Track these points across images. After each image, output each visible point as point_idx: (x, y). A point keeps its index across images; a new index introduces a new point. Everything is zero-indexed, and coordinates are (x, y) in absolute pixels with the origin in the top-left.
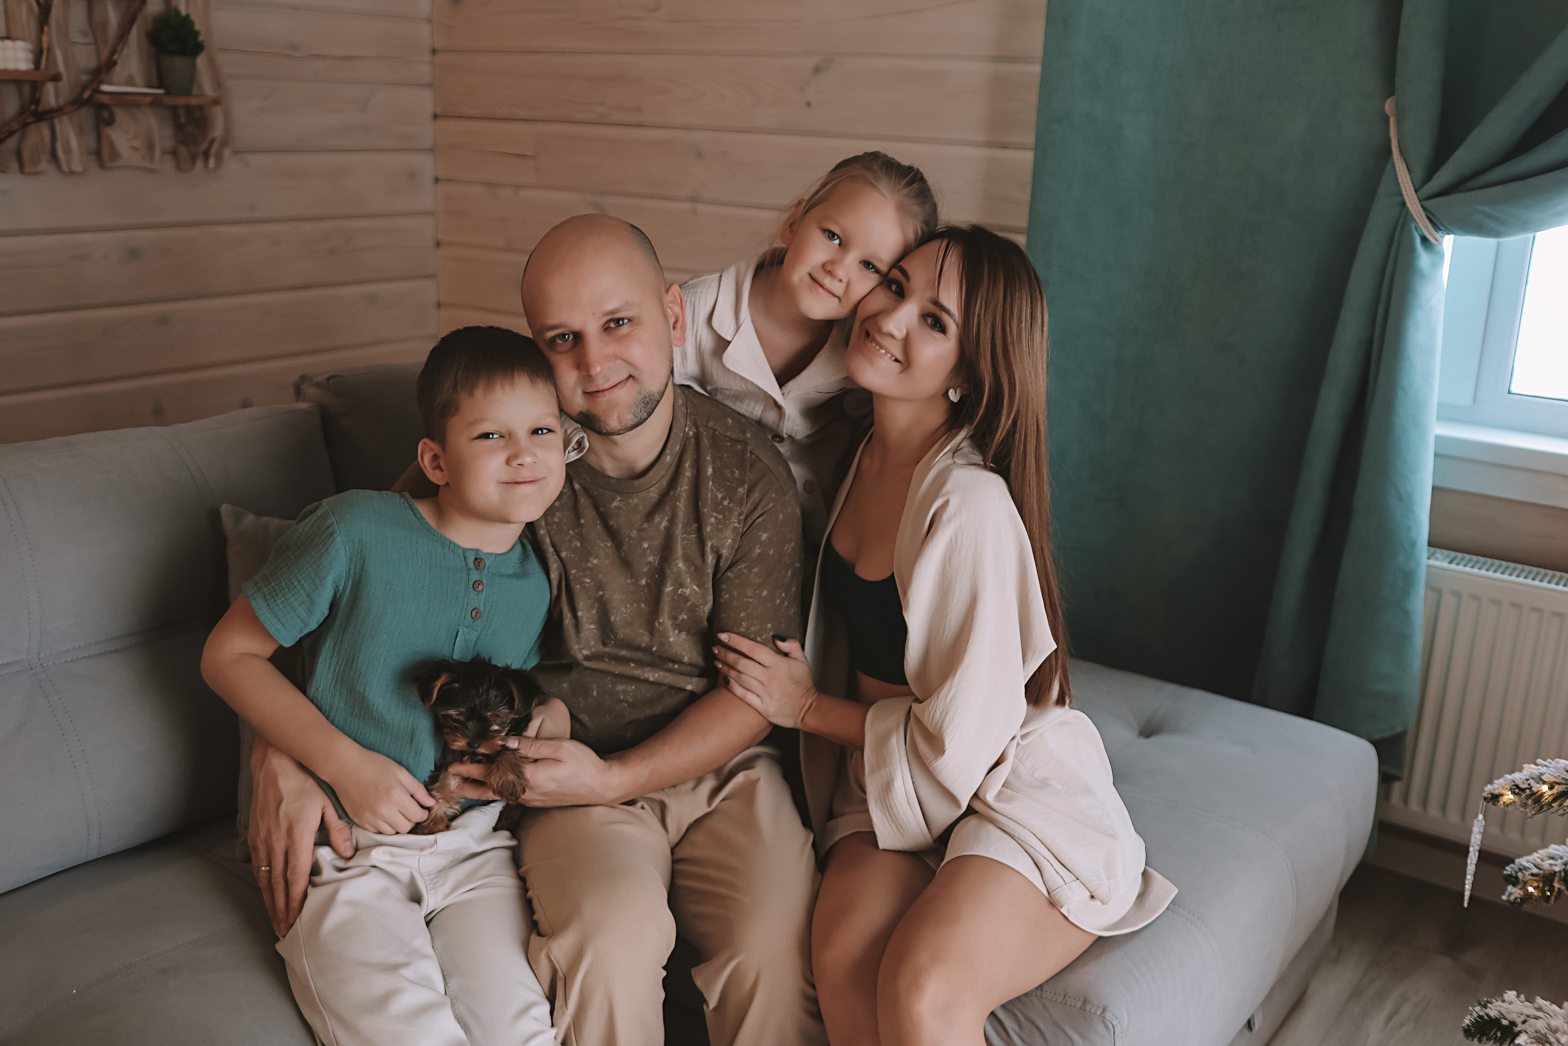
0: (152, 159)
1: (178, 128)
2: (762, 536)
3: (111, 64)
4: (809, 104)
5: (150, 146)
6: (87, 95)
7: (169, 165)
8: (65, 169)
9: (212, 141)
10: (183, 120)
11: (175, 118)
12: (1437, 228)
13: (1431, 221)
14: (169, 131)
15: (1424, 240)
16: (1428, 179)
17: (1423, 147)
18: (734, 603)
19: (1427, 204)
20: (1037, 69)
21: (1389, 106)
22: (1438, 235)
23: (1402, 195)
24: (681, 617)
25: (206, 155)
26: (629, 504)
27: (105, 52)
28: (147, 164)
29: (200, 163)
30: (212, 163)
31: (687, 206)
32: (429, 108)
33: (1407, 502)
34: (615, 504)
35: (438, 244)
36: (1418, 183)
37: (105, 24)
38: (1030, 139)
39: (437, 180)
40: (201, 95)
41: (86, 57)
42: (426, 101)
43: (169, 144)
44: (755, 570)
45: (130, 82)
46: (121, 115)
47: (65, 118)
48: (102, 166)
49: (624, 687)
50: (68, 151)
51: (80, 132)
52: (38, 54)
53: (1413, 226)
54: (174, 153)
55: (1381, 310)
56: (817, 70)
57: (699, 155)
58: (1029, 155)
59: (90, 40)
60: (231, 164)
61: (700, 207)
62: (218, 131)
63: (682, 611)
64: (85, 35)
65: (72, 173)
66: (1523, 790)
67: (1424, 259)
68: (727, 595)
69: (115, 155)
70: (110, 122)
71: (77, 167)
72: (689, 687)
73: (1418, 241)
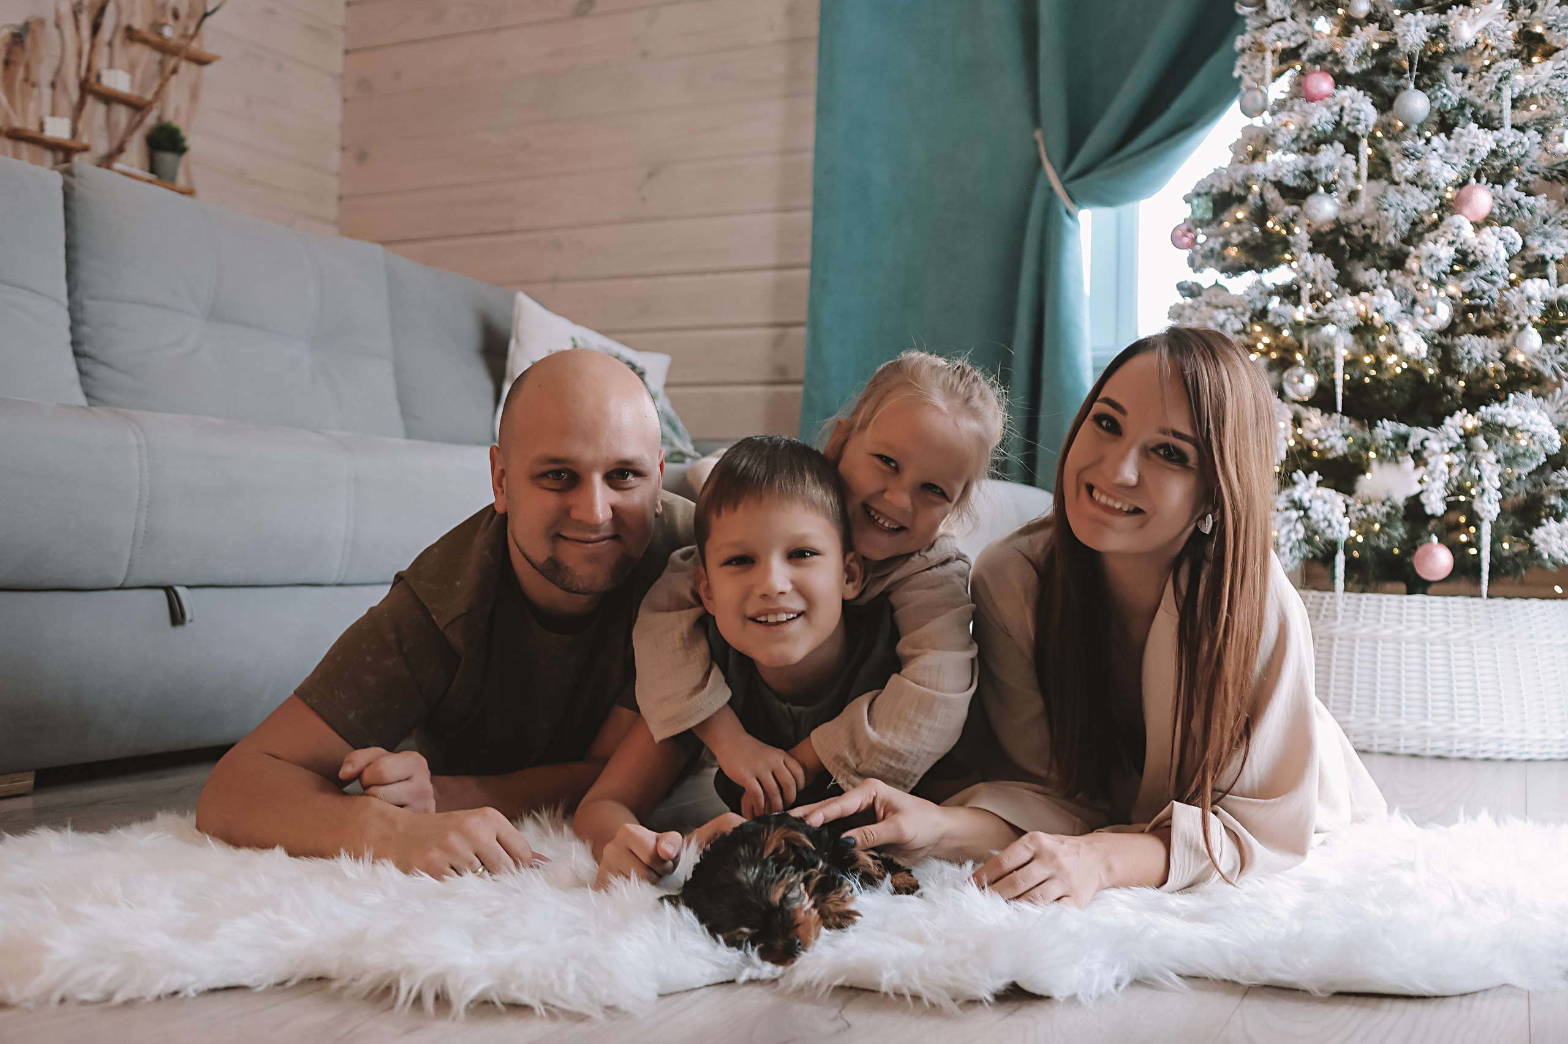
3: (120, 150)
4: (644, 199)
12: (1075, 204)
13: (1071, 199)
15: (1068, 213)
16: (1065, 169)
19: (1066, 186)
21: (1038, 134)
22: (1076, 209)
23: (1050, 182)
27: (115, 144)
31: (549, 285)
36: (1059, 173)
37: (117, 125)
40: (180, 185)
41: (102, 142)
45: (130, 166)
52: (74, 132)
53: (1059, 202)
56: (650, 175)
57: (559, 247)
59: (106, 130)
61: (558, 284)
64: (102, 126)
73: (1064, 213)
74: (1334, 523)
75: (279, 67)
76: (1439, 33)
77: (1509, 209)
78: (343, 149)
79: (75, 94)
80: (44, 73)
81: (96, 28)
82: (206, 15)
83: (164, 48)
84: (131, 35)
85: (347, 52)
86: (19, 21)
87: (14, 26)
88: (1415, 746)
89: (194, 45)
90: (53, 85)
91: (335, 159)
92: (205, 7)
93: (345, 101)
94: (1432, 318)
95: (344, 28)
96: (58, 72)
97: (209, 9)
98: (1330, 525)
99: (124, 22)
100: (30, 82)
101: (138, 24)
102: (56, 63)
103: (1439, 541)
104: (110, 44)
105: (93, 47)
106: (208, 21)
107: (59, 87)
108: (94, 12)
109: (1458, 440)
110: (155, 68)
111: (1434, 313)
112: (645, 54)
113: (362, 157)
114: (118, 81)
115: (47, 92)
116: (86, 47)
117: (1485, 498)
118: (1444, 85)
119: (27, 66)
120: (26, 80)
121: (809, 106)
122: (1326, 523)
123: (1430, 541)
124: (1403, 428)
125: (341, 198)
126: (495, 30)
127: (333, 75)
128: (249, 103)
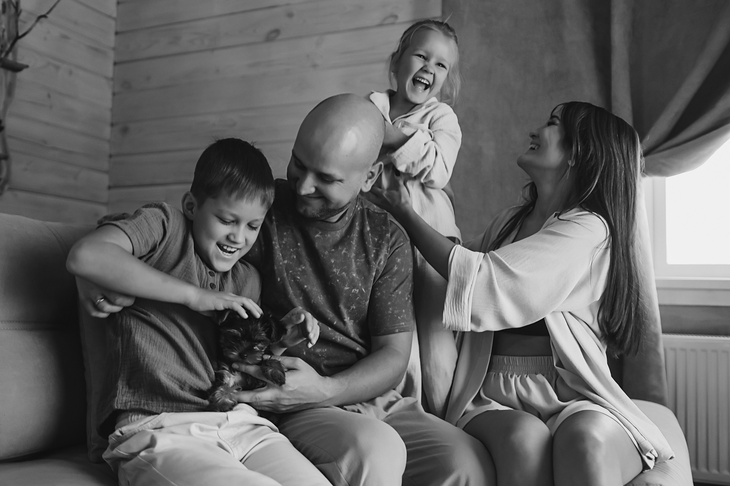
2: (397, 260)
18: (384, 297)
24: (352, 307)
26: (325, 237)
32: (106, 183)
34: (317, 236)
42: (105, 179)
44: (395, 279)
49: (320, 350)
60: (7, 194)
63: (353, 303)
68: (380, 293)
72: (358, 349)
75: (71, 73)
78: (112, 125)
82: (18, 37)
85: (115, 64)
89: (10, 57)
91: (107, 132)
92: (17, 33)
93: (114, 94)
95: (114, 49)
97: (20, 34)
106: (20, 42)
112: (315, 66)
113: (125, 130)
125: (111, 156)
126: (213, 50)
127: (106, 78)
128: (49, 96)
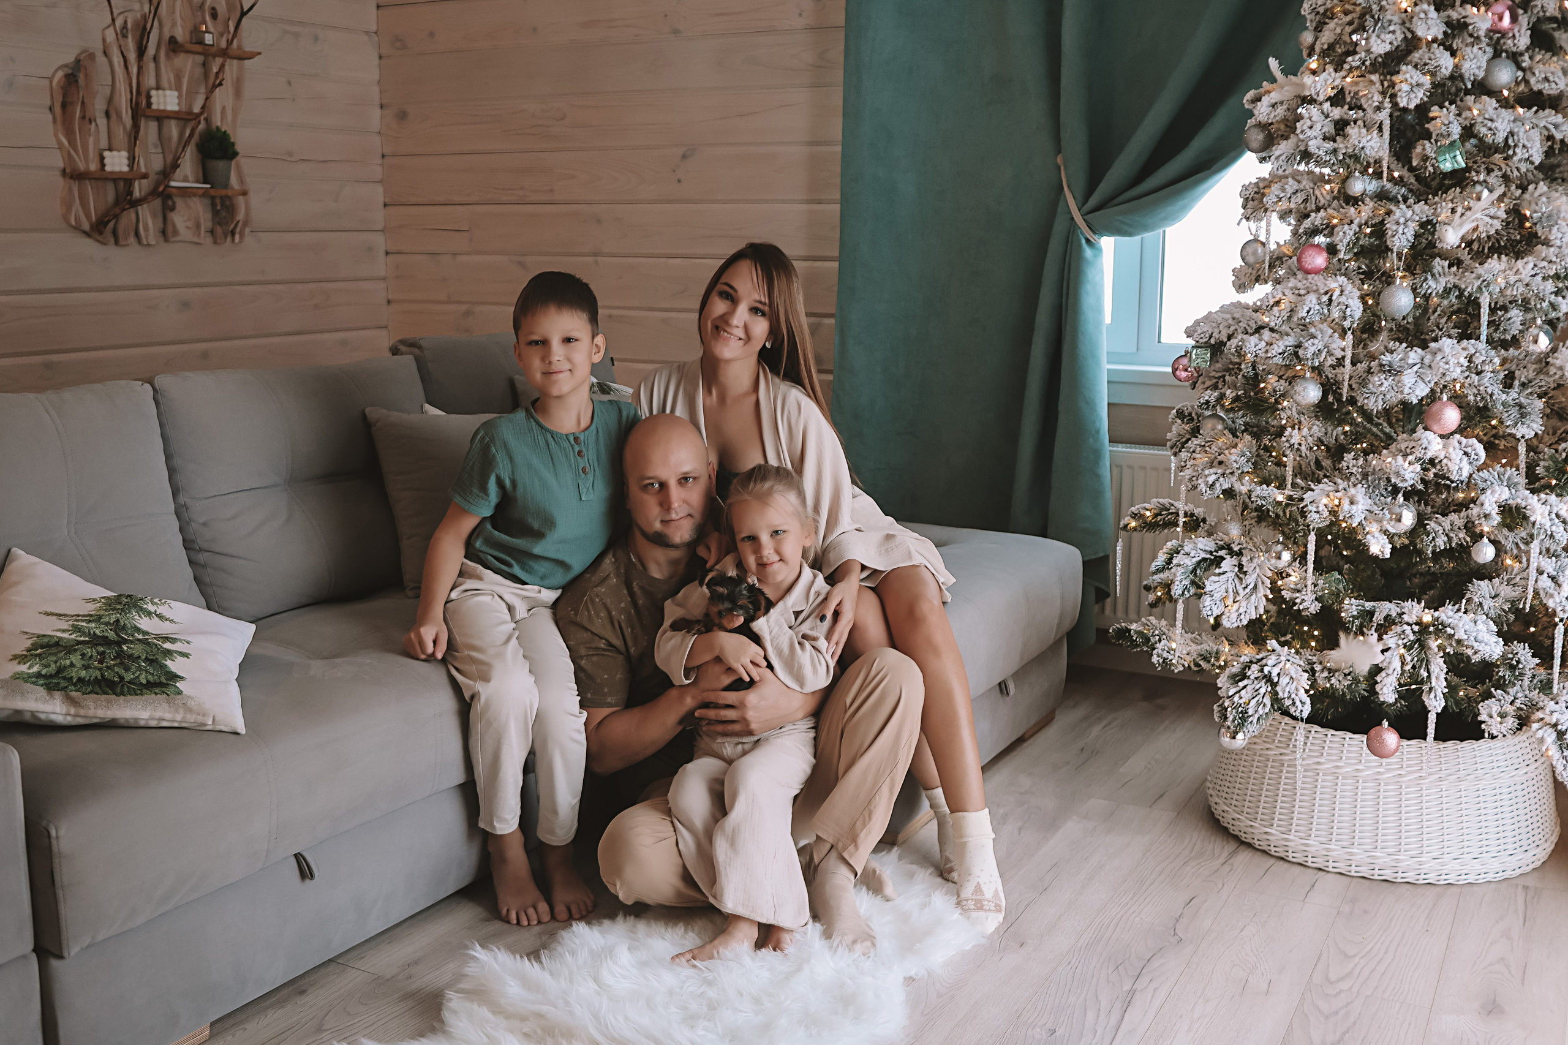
0: (199, 235)
1: (215, 213)
3: (175, 166)
4: (679, 181)
5: (198, 226)
6: (161, 189)
7: (209, 240)
8: (145, 242)
9: (238, 222)
10: (219, 207)
11: (213, 205)
12: (1095, 233)
13: (1090, 228)
14: (209, 216)
15: (1088, 241)
16: (1086, 201)
17: (1081, 183)
19: (1085, 217)
20: (839, 149)
21: (1059, 159)
22: (1096, 237)
23: (1071, 213)
25: (233, 233)
27: (170, 158)
28: (196, 240)
29: (229, 239)
30: (237, 237)
31: (590, 259)
32: (381, 199)
33: (1092, 405)
35: (389, 302)
36: (1080, 205)
37: (170, 138)
38: (838, 196)
39: (387, 253)
40: (233, 189)
41: (157, 163)
42: (378, 194)
43: (209, 224)
45: (186, 180)
46: (179, 202)
47: (145, 206)
48: (166, 240)
50: (146, 229)
51: (154, 216)
52: (132, 160)
53: (1079, 231)
54: (212, 232)
55: (1065, 285)
56: (684, 157)
57: (599, 221)
58: (837, 207)
59: (160, 150)
60: (249, 239)
61: (600, 259)
62: (241, 216)
64: (156, 147)
65: (148, 245)
66: (1136, 514)
67: (1088, 252)
69: (176, 233)
70: (173, 209)
71: (153, 242)
73: (1083, 241)
74: (1298, 703)
75: (315, 39)
76: (1428, 226)
77: (1483, 398)
78: (382, 107)
79: (128, 120)
80: (99, 106)
81: (141, 51)
82: (243, 14)
83: (208, 53)
84: (174, 46)
86: (70, 59)
87: (65, 66)
88: (1365, 871)
89: (236, 43)
90: (107, 114)
91: (376, 119)
92: (242, 8)
93: (381, 57)
94: (1398, 524)
96: (110, 100)
97: (247, 7)
98: (1294, 704)
99: (167, 35)
100: (87, 119)
101: (180, 34)
102: (108, 91)
103: (1389, 725)
104: (155, 59)
105: (140, 68)
106: (246, 19)
107: (114, 117)
108: (138, 34)
109: (1412, 637)
110: (199, 71)
111: (1399, 520)
112: (676, 32)
113: (402, 116)
114: (167, 100)
115: (102, 121)
116: (134, 70)
117: (1432, 695)
118: (1429, 277)
119: (83, 103)
120: (83, 117)
121: (837, 98)
122: (1291, 702)
123: (1380, 724)
124: (1368, 605)
125: (383, 157)
127: (367, 33)
128: (289, 83)
